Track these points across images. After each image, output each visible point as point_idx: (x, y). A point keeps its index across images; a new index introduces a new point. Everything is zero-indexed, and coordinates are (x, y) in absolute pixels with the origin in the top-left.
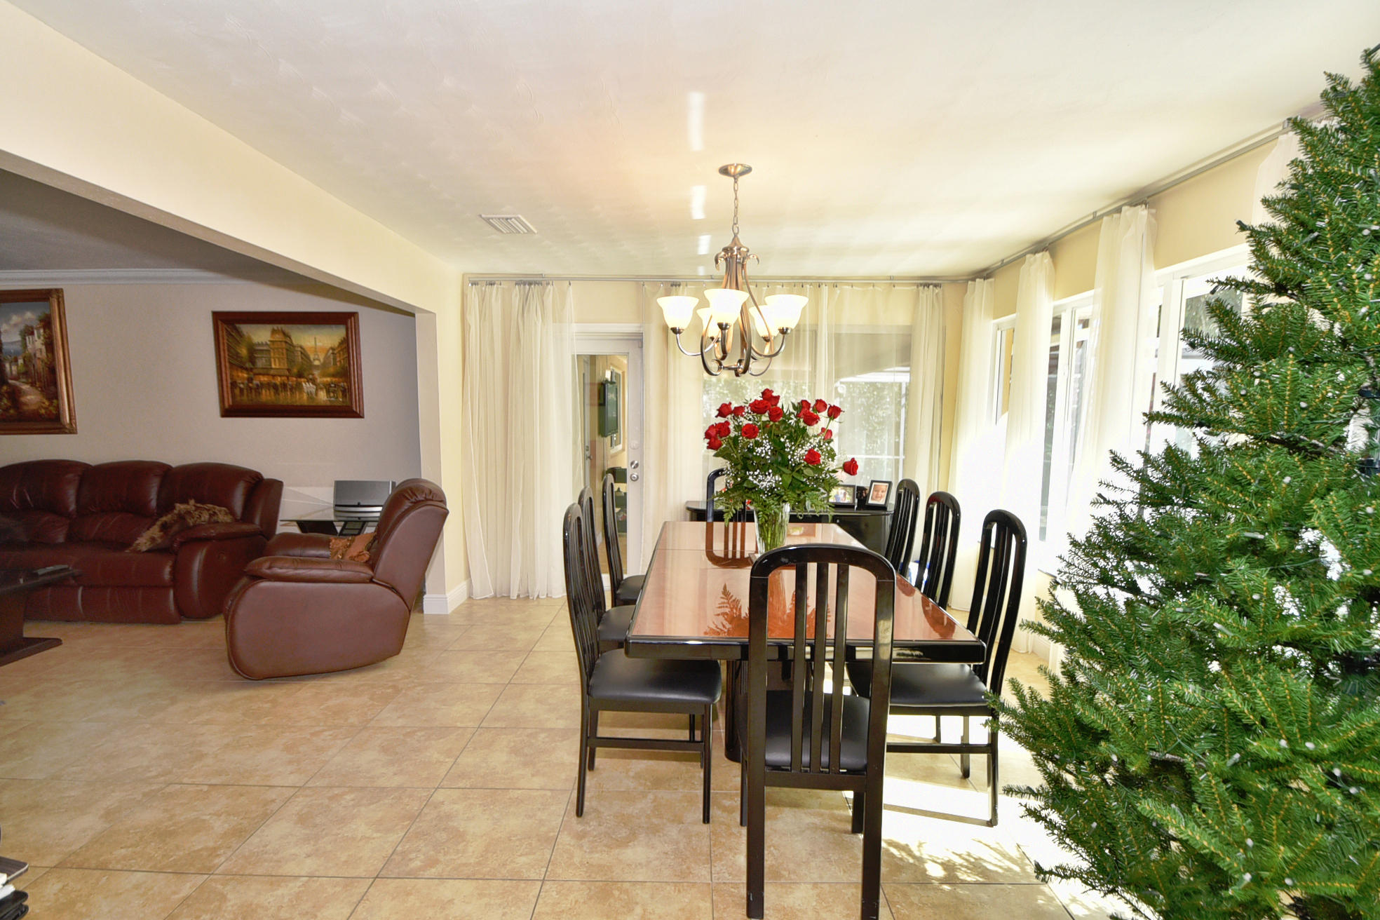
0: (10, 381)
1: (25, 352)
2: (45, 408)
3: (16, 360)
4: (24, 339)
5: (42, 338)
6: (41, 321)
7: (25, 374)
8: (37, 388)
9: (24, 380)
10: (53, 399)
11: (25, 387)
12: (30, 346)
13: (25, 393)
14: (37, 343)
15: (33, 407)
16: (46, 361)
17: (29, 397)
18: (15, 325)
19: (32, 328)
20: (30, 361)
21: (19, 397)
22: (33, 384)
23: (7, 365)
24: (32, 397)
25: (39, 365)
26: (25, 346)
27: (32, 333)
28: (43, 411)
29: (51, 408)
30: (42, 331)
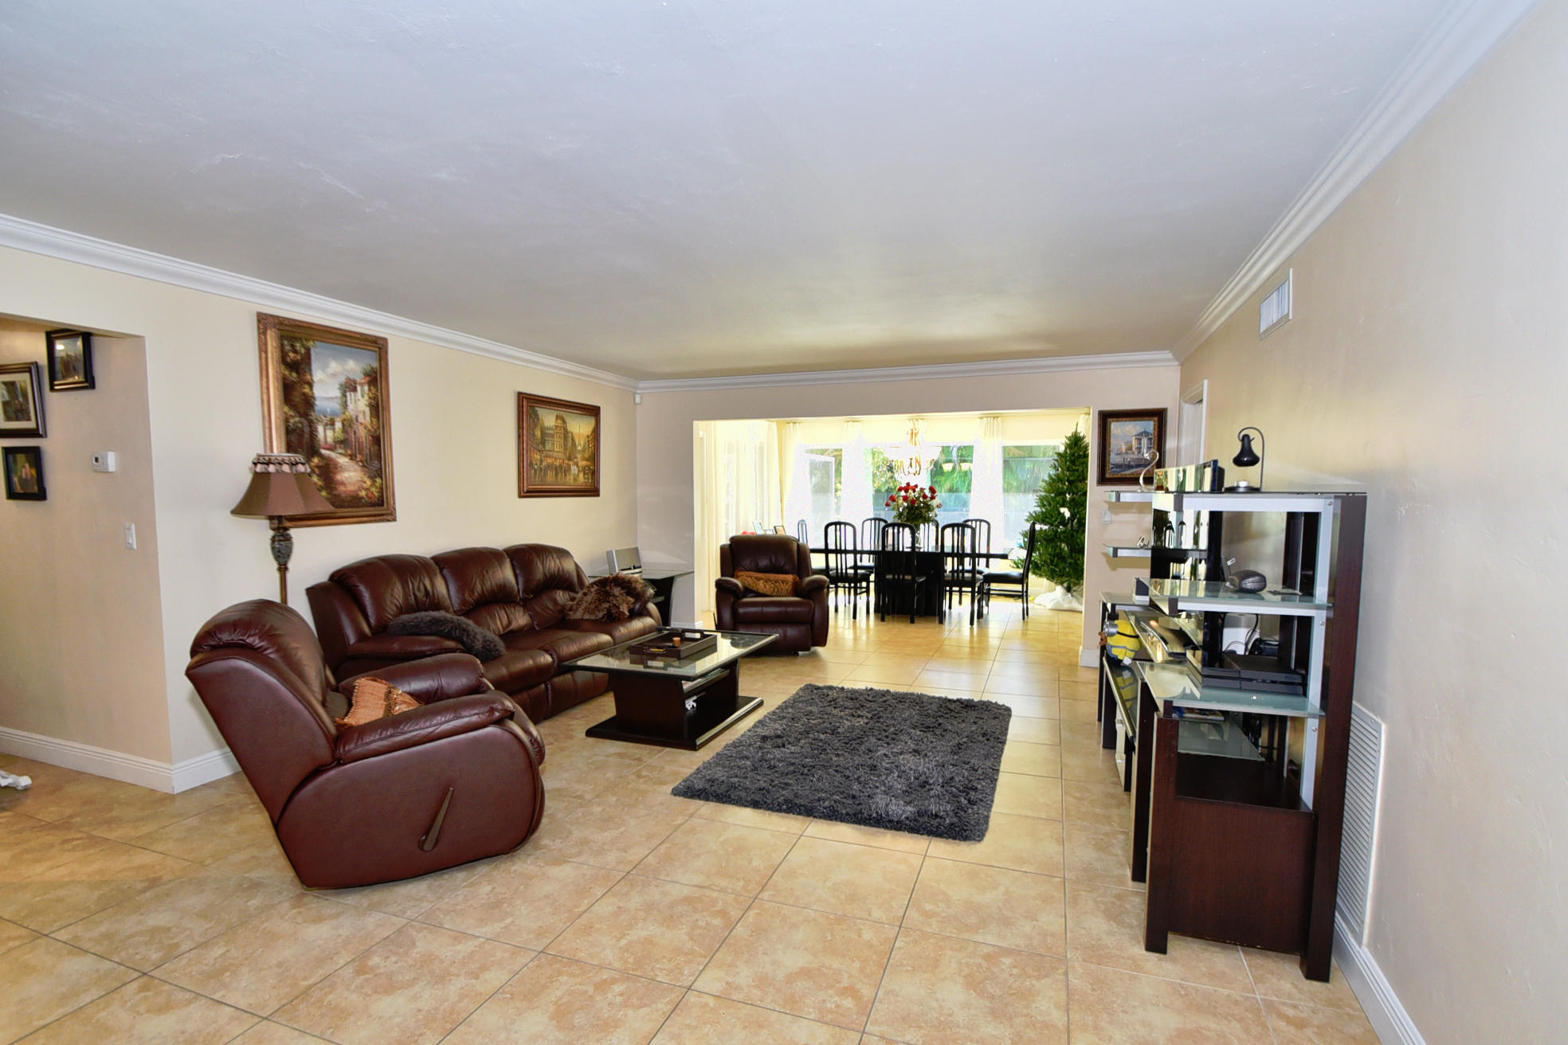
0: (323, 452)
1: (344, 413)
2: (367, 489)
3: (332, 423)
4: (344, 395)
5: (366, 397)
6: (366, 374)
7: (343, 443)
8: (357, 462)
9: (342, 451)
10: (375, 477)
11: (343, 461)
12: (351, 406)
13: (343, 469)
14: (359, 403)
15: (351, 488)
16: (370, 427)
17: (346, 475)
18: (334, 375)
19: (355, 382)
20: (350, 426)
21: (335, 473)
22: (352, 457)
23: (320, 429)
24: (351, 476)
25: (362, 433)
26: (345, 405)
27: (355, 390)
28: (363, 493)
29: (373, 489)
30: (366, 388)
